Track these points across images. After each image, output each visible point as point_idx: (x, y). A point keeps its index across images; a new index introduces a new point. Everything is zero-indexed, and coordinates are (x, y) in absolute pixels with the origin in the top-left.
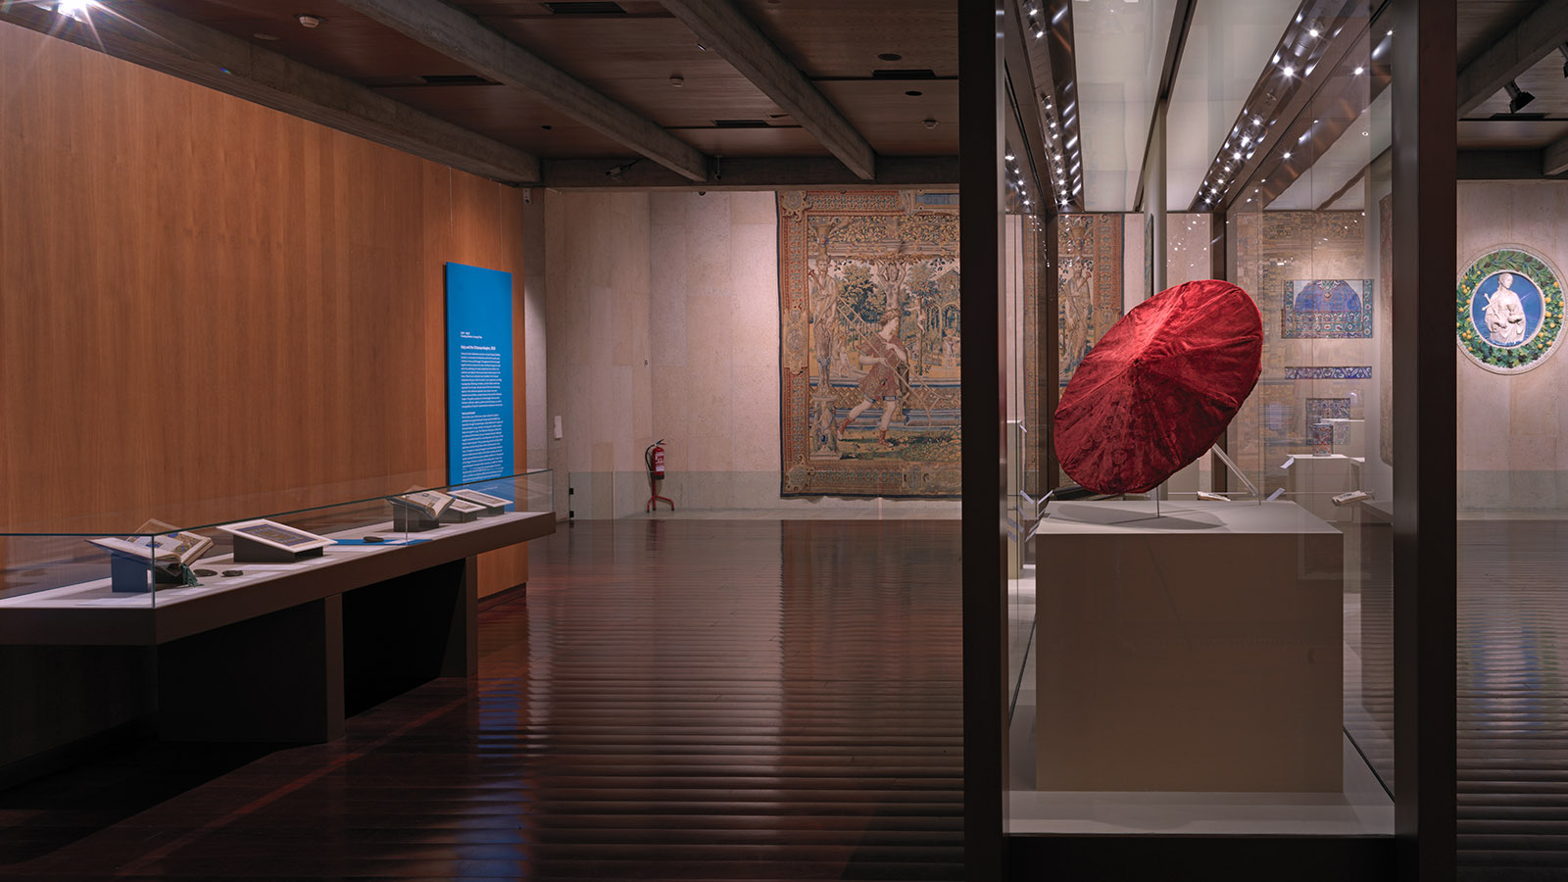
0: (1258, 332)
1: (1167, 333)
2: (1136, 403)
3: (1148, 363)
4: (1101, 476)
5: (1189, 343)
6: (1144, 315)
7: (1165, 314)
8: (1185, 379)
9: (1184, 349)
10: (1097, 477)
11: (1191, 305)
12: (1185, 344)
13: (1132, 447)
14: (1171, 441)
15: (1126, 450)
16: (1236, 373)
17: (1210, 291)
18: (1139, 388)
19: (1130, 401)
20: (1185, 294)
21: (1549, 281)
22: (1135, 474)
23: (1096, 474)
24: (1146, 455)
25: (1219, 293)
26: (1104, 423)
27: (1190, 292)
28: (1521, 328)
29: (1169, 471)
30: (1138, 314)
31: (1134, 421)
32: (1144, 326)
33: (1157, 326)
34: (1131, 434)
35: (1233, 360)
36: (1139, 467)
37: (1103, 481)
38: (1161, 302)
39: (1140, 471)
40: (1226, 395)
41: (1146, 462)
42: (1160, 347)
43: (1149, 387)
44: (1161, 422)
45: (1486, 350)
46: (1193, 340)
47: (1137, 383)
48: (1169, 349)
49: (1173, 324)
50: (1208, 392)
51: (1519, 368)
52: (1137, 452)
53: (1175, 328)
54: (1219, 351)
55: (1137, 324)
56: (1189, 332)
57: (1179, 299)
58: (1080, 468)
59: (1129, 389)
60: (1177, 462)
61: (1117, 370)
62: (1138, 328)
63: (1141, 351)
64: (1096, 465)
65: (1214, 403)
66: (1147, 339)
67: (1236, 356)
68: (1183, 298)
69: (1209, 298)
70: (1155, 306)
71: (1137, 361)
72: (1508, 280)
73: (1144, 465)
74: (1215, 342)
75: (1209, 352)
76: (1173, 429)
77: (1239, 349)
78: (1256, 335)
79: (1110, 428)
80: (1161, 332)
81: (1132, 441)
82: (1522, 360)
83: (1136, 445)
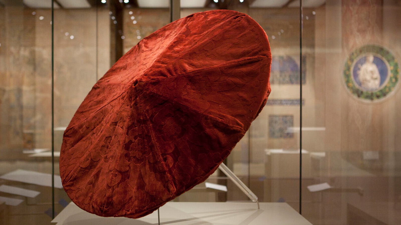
0: (265, 52)
1: (169, 57)
2: (133, 124)
3: (146, 84)
4: (95, 197)
5: (191, 65)
6: (151, 44)
7: (168, 42)
8: (185, 100)
9: (185, 71)
10: (91, 198)
11: (194, 32)
12: (187, 66)
13: (128, 169)
14: (167, 165)
15: (120, 172)
16: (241, 94)
17: (213, 20)
18: (137, 109)
19: (127, 122)
20: (189, 23)
21: (391, 59)
22: (128, 197)
23: (90, 195)
24: (141, 177)
25: (223, 19)
26: (102, 143)
27: (194, 21)
28: (377, 82)
29: (164, 198)
30: (146, 43)
31: (130, 142)
32: (149, 53)
33: (161, 51)
34: (127, 155)
35: (238, 80)
36: (133, 190)
37: (96, 203)
38: (167, 33)
39: (133, 195)
40: (229, 117)
41: (141, 186)
42: (160, 69)
43: (148, 108)
44: (158, 144)
45: (360, 93)
46: (195, 62)
47: (136, 104)
48: (169, 71)
49: (176, 49)
50: (210, 113)
51: (376, 101)
52: (132, 174)
53: (178, 52)
54: (222, 71)
55: (143, 51)
56: (192, 54)
57: (184, 27)
58: (78, 186)
59: (127, 111)
60: (173, 189)
61: (118, 92)
62: (143, 54)
63: (142, 73)
64: (92, 184)
65: (216, 125)
66: (151, 61)
67: (242, 76)
68: (187, 27)
69: (214, 25)
70: (161, 36)
71: (136, 83)
72: (371, 58)
73: (138, 189)
74: (217, 63)
75: (210, 73)
76: (170, 151)
77: (244, 69)
78: (264, 55)
79: (108, 147)
80: (164, 55)
81: (127, 163)
82: (378, 97)
83: (132, 165)
